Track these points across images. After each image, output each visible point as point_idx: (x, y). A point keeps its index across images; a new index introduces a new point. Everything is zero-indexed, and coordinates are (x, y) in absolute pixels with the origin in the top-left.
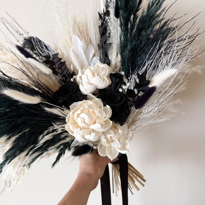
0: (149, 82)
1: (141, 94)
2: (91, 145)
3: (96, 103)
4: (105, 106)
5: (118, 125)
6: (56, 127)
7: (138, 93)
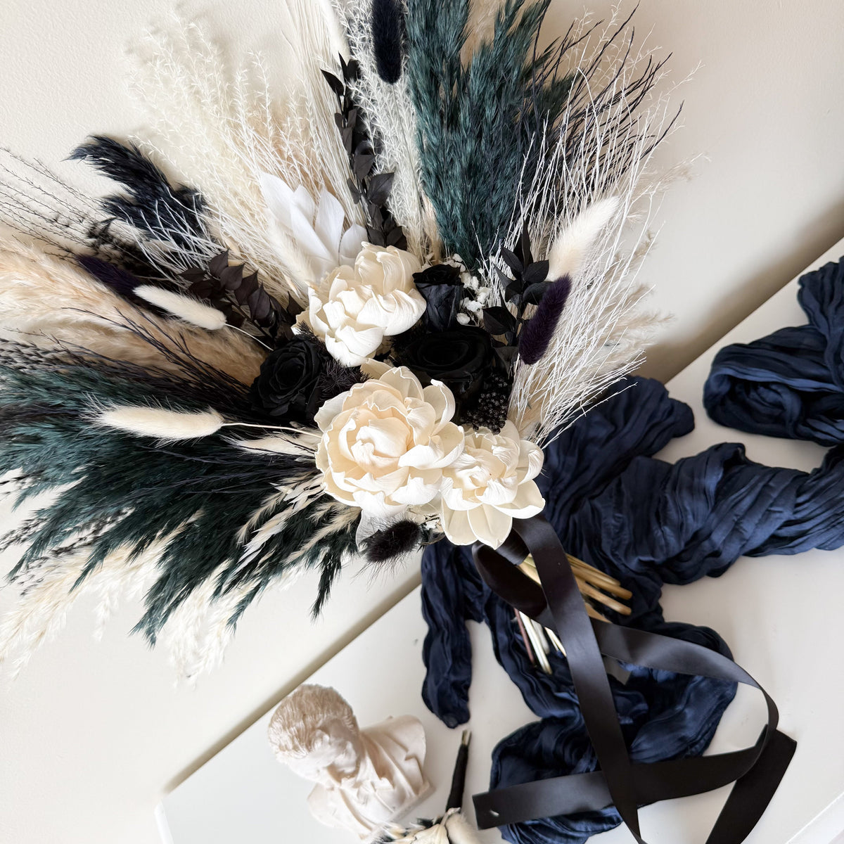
0: (544, 266)
1: (531, 311)
2: (418, 519)
3: (396, 383)
4: (425, 384)
5: (485, 436)
6: (286, 491)
7: (522, 310)
